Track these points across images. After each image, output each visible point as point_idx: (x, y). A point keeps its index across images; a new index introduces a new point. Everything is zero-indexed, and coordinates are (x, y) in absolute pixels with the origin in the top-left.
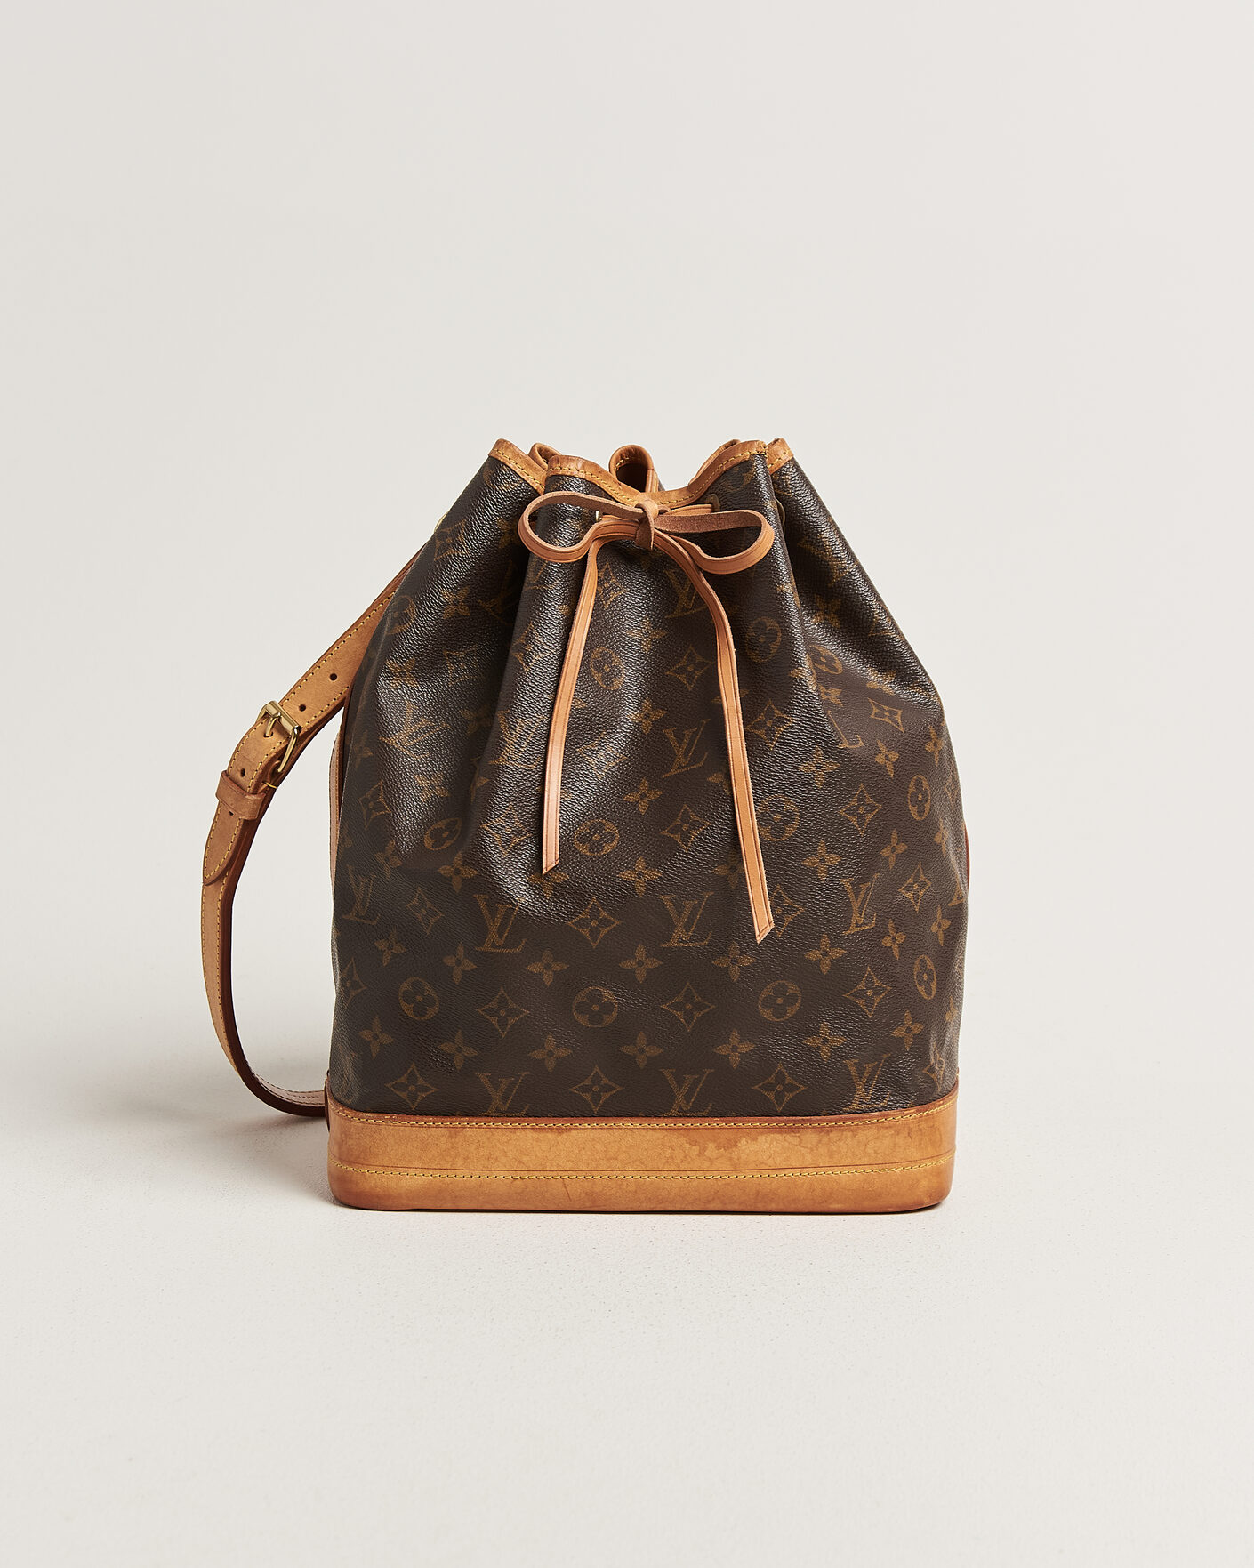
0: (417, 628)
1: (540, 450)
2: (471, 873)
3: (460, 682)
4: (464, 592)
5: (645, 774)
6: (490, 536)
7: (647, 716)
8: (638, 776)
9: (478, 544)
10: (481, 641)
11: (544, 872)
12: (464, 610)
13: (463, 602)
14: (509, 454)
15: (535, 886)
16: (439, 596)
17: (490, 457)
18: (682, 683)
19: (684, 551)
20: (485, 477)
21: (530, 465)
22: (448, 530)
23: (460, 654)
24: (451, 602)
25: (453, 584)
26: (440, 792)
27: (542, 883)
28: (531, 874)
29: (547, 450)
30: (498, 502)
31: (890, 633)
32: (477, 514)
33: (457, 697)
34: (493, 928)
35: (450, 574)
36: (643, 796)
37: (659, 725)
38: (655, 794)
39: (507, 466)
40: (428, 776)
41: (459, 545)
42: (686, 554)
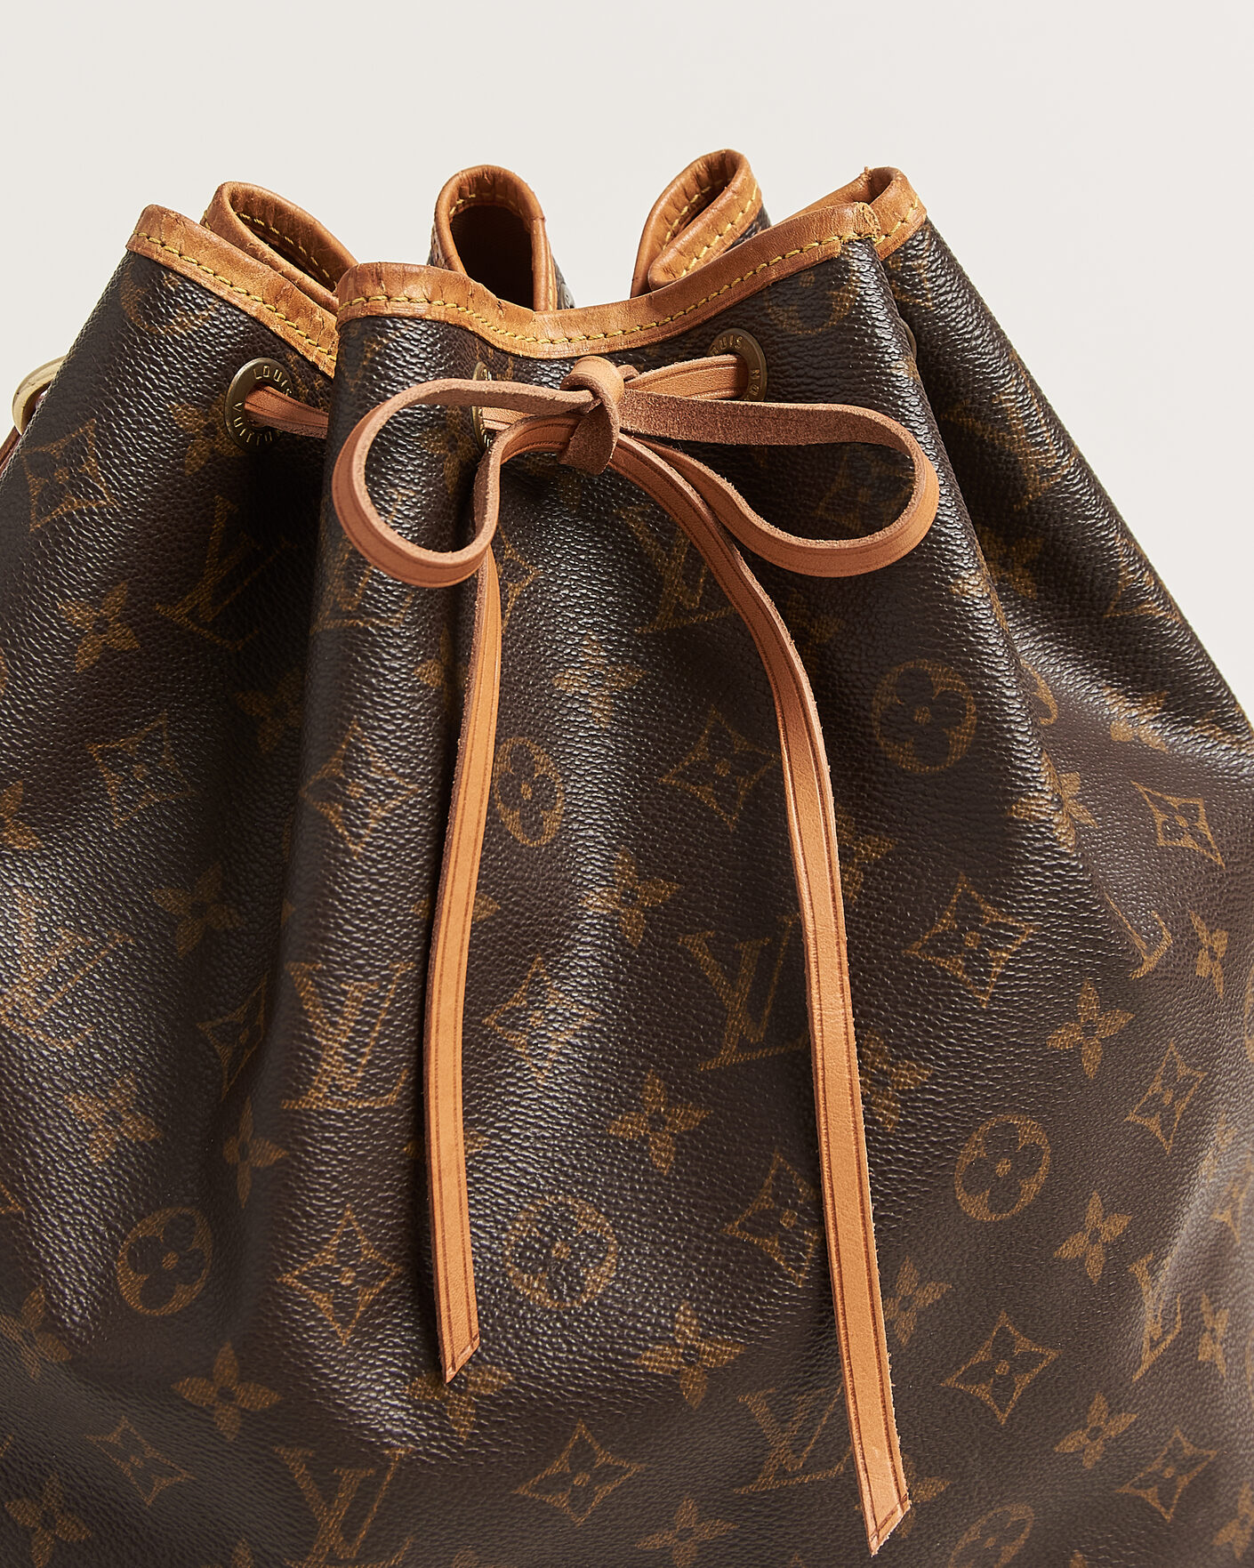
0: (16, 707)
1: (234, 198)
2: (263, 1398)
3: (139, 813)
4: (118, 597)
5: (650, 1059)
6: (161, 450)
7: (629, 898)
8: (634, 1065)
9: (135, 474)
10: (176, 699)
11: (450, 1374)
12: (122, 639)
13: (119, 620)
14: (175, 243)
15: (428, 1408)
16: (59, 620)
17: (130, 253)
18: (706, 809)
19: (688, 489)
20: (128, 306)
21: (232, 262)
22: (54, 449)
23: (128, 745)
24: (89, 626)
25: (88, 584)
26: (136, 1128)
27: (446, 1399)
28: (414, 1374)
29: (249, 195)
30: (168, 363)
31: (1154, 609)
32: (122, 402)
33: (137, 855)
34: (331, 1521)
35: (76, 561)
36: (657, 1122)
37: (664, 922)
38: (688, 1118)
39: (176, 273)
40: (100, 1090)
41: (87, 484)
42: (693, 495)
